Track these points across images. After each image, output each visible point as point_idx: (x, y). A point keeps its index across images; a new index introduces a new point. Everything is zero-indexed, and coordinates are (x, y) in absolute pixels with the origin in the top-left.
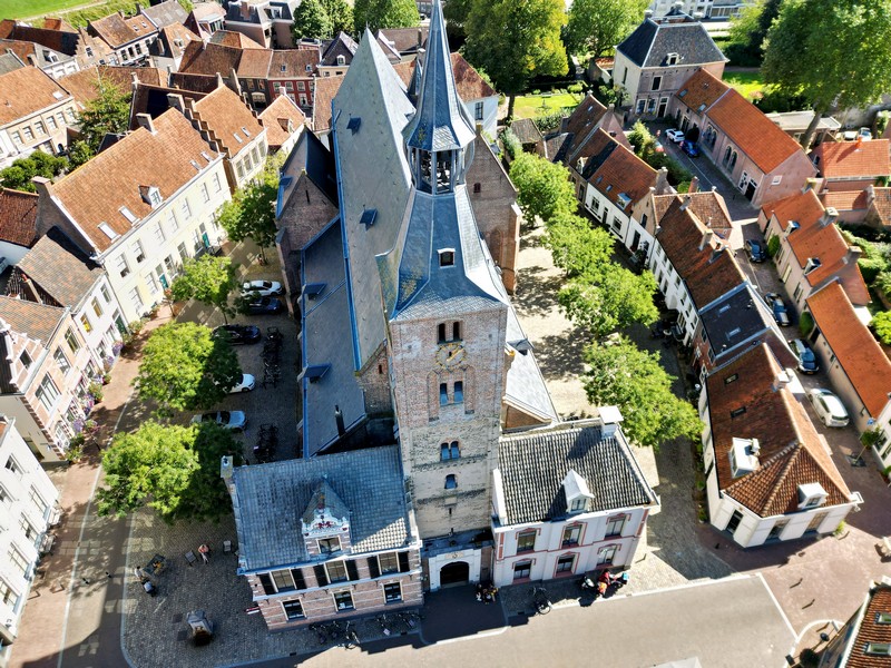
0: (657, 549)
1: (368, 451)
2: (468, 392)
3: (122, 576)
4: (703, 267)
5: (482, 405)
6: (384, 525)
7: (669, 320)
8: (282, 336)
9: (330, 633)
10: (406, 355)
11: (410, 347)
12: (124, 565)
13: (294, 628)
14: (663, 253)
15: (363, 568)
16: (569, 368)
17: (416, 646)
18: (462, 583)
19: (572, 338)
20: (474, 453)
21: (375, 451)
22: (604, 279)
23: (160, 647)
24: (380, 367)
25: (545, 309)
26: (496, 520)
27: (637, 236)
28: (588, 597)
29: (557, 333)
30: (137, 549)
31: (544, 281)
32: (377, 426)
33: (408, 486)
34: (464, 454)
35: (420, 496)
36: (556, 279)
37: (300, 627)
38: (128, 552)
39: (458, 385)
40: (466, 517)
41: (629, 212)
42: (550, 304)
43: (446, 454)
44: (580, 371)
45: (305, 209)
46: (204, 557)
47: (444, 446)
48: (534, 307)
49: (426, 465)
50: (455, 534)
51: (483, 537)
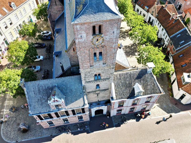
0: (158, 105)
1: (70, 77)
2: (104, 56)
3: (3, 112)
4: (171, 24)
5: (109, 61)
6: (76, 100)
7: (159, 41)
8: (51, 46)
9: (62, 129)
10: (80, 40)
11: (81, 36)
12: (4, 109)
13: (52, 128)
14: (158, 22)
15: (70, 113)
16: (131, 54)
17: (88, 133)
18: (101, 114)
19: (132, 46)
20: (105, 77)
21: (73, 77)
22: (142, 28)
23: (13, 133)
24: (74, 49)
25: (124, 38)
26: (112, 98)
27: (150, 18)
28: (138, 119)
29: (127, 44)
30: (8, 104)
31: (124, 31)
32: (74, 69)
33: (84, 88)
34: (102, 78)
35: (88, 91)
36: (127, 30)
37: (54, 128)
38: (6, 105)
39: (101, 53)
40: (103, 97)
41: (148, 11)
42: (126, 37)
43: (96, 78)
44: (134, 55)
45: (55, 7)
46: (26, 107)
47: (96, 75)
48: (121, 38)
49: (89, 81)
50: (99, 101)
51: (108, 102)
